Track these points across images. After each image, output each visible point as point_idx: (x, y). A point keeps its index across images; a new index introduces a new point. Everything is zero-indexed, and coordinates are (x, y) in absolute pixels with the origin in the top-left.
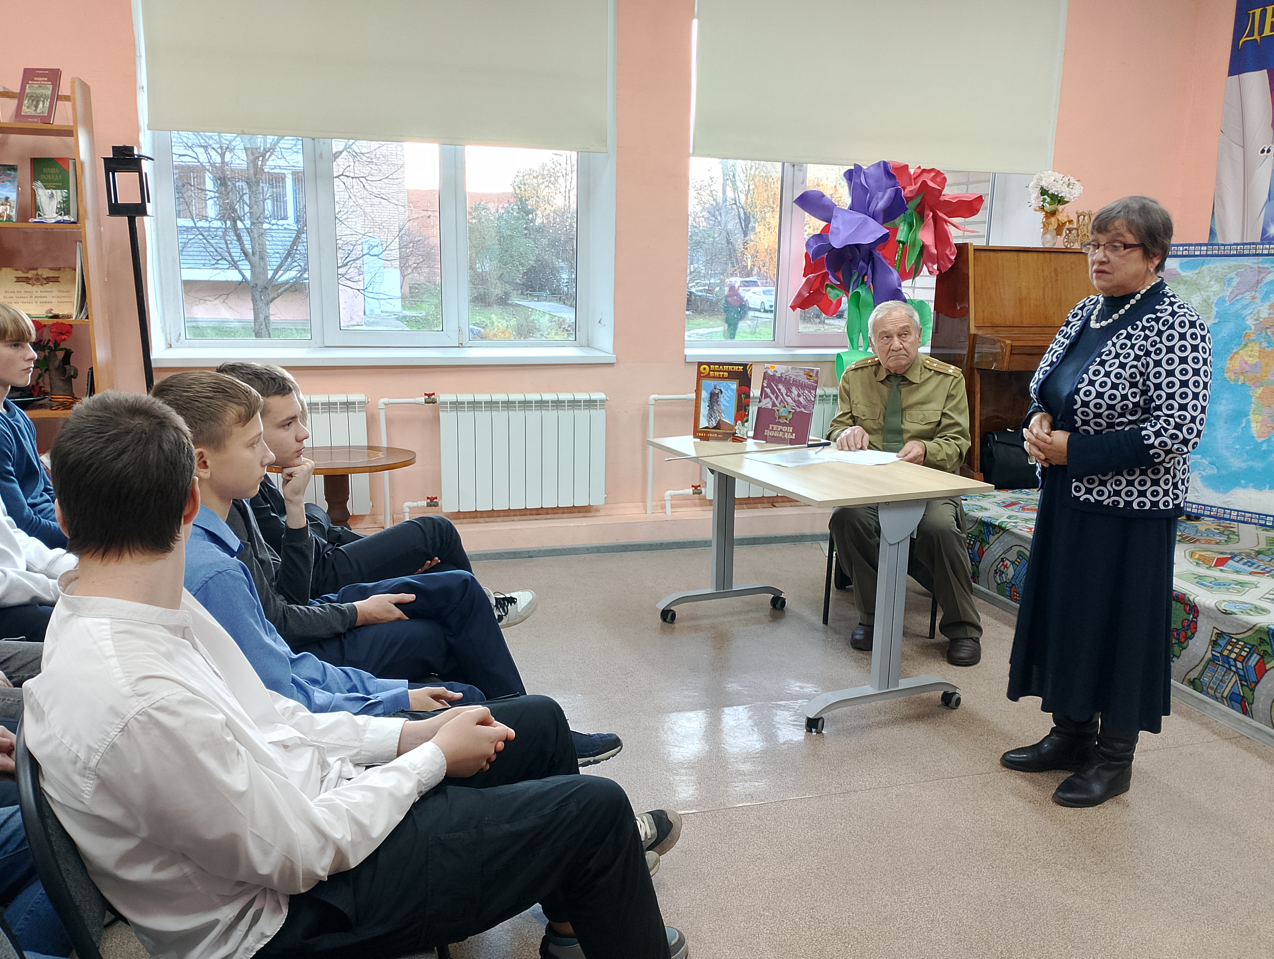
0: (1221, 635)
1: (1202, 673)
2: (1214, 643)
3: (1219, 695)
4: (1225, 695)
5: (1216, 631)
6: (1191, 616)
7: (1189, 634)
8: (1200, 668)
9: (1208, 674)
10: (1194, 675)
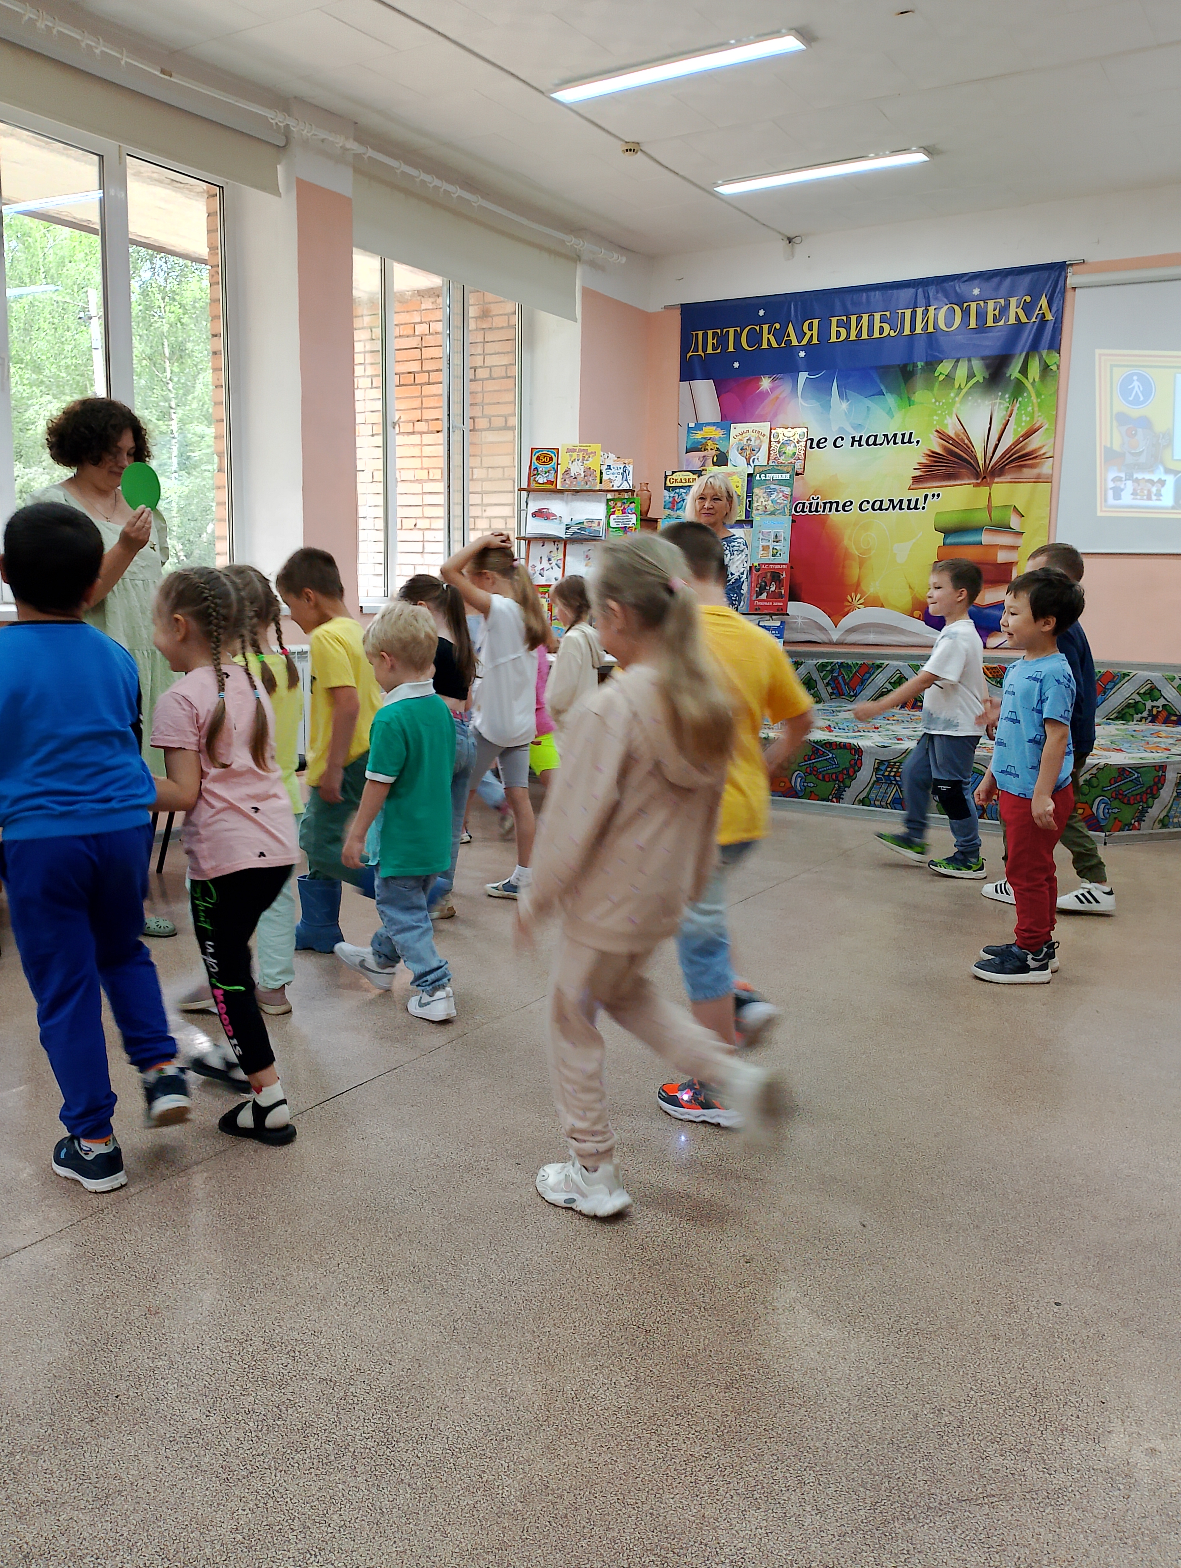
0: (881, 762)
1: (869, 794)
2: (877, 770)
3: (883, 804)
4: (889, 802)
5: (877, 761)
6: (857, 756)
7: (856, 768)
8: (868, 788)
9: (874, 791)
10: (861, 797)
